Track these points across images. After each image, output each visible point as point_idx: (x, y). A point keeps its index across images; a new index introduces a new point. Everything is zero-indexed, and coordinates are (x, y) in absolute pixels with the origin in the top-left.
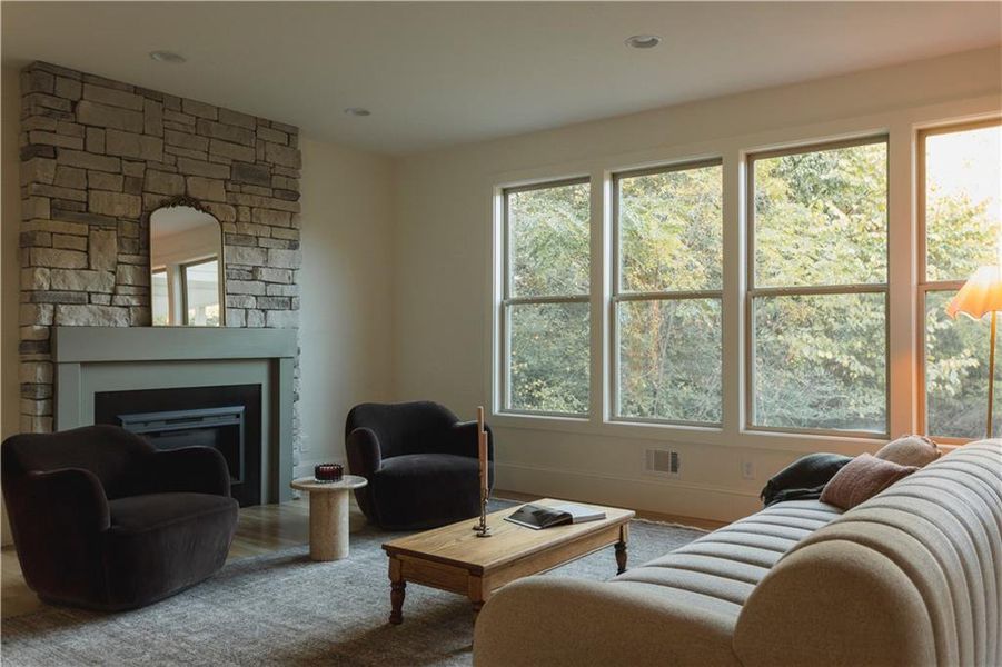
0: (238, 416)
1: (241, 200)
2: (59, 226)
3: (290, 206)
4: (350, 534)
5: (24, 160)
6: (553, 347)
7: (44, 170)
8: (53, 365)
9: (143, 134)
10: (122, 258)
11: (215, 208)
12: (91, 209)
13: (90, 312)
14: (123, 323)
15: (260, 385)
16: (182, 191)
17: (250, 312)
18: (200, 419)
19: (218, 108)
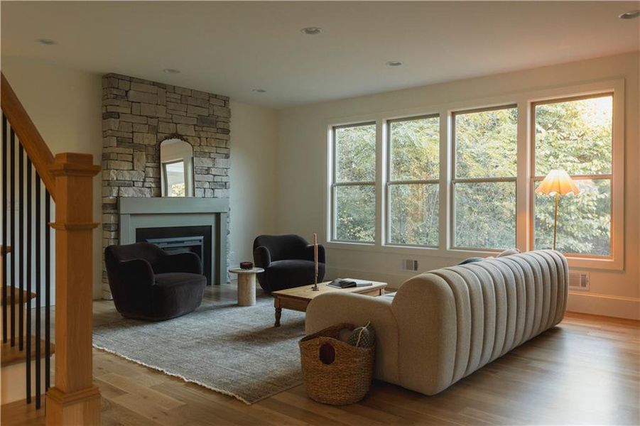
0: (200, 241)
1: (202, 134)
2: (120, 150)
3: (225, 137)
4: (257, 297)
5: (104, 119)
6: (367, 208)
7: (114, 124)
8: (118, 215)
9: (157, 104)
10: (148, 165)
11: (190, 139)
12: (135, 141)
13: (134, 190)
14: (148, 196)
15: (211, 226)
16: (175, 132)
17: (207, 190)
18: (183, 242)
19: (191, 90)
